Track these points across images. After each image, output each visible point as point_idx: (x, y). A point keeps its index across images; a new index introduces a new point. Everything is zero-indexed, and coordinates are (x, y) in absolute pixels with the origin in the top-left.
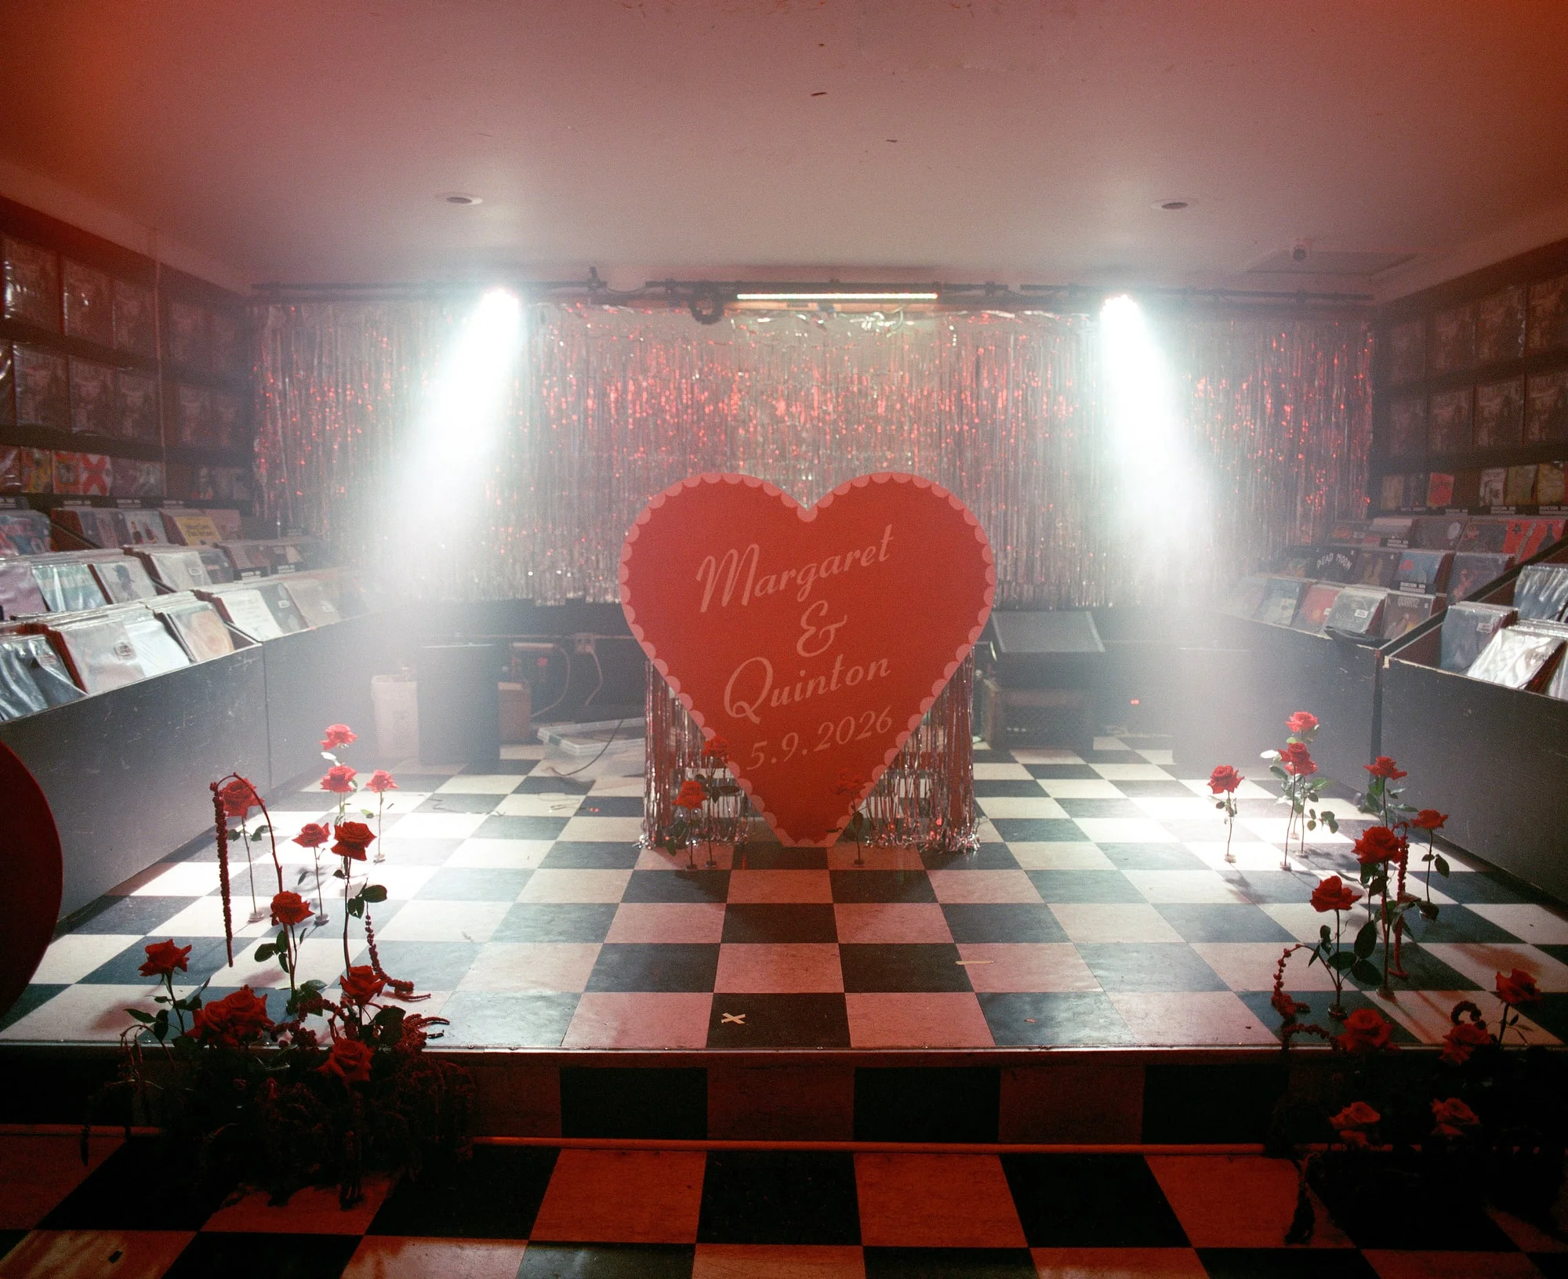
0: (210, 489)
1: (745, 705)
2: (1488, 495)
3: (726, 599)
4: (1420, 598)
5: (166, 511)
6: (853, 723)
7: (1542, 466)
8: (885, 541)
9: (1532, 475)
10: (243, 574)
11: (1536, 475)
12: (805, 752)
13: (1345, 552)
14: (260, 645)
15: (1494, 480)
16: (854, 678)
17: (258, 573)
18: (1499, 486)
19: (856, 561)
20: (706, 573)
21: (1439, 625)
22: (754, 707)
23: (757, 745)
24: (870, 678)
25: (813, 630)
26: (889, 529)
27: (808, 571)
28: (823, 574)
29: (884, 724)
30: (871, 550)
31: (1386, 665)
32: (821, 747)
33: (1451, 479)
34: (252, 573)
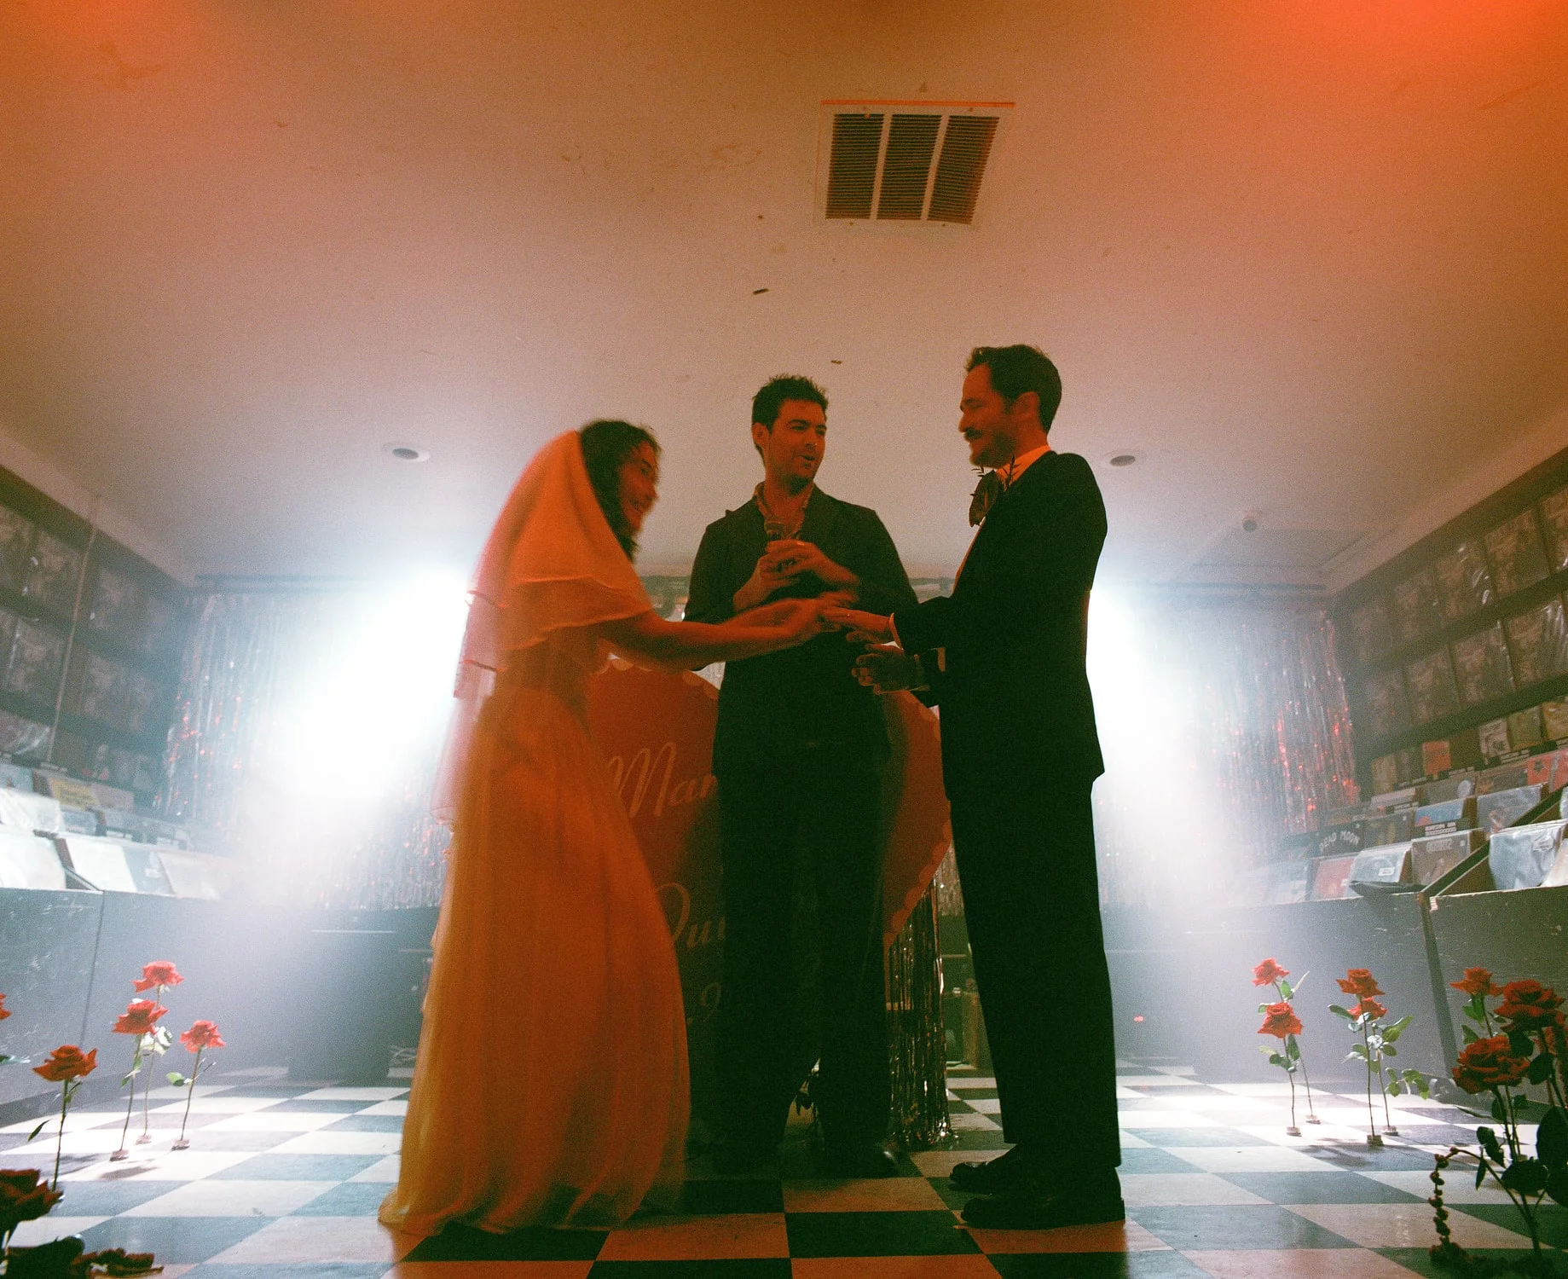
0: (106, 770)
2: (1492, 750)
4: (1453, 837)
5: (40, 772)
7: (1545, 705)
9: (1536, 717)
10: (108, 833)
11: (1542, 717)
13: (1350, 827)
14: (101, 893)
15: (1494, 734)
17: (129, 836)
18: (1502, 737)
21: (1485, 858)
31: (1434, 907)
33: (1446, 745)
34: (121, 835)
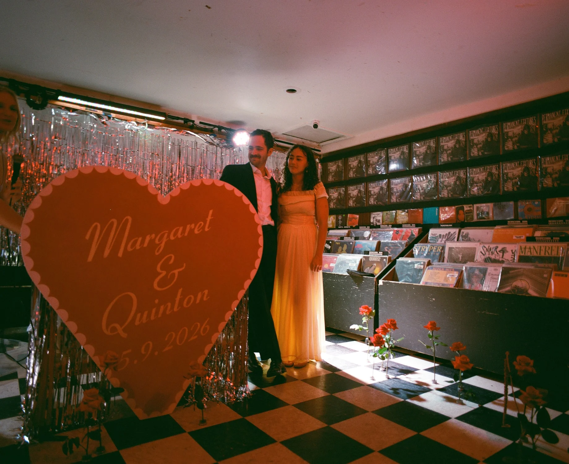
1: (117, 326)
2: (375, 222)
3: (107, 253)
4: (381, 257)
6: (187, 330)
7: (398, 211)
8: (209, 218)
9: (394, 214)
11: (396, 214)
12: (156, 353)
15: (377, 216)
16: (188, 303)
18: (380, 218)
19: (192, 231)
20: (93, 235)
21: (394, 267)
22: (123, 327)
23: (125, 353)
24: (198, 301)
25: (164, 273)
26: (211, 212)
27: (162, 236)
28: (172, 238)
29: (205, 329)
30: (201, 224)
31: (381, 284)
32: (167, 349)
33: (358, 216)
